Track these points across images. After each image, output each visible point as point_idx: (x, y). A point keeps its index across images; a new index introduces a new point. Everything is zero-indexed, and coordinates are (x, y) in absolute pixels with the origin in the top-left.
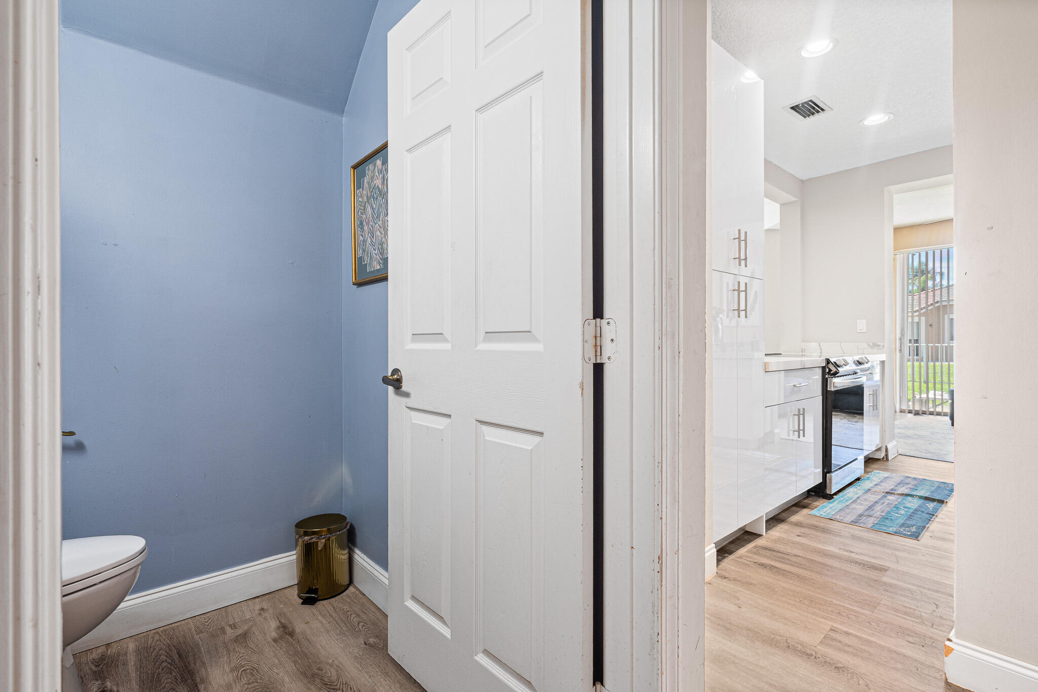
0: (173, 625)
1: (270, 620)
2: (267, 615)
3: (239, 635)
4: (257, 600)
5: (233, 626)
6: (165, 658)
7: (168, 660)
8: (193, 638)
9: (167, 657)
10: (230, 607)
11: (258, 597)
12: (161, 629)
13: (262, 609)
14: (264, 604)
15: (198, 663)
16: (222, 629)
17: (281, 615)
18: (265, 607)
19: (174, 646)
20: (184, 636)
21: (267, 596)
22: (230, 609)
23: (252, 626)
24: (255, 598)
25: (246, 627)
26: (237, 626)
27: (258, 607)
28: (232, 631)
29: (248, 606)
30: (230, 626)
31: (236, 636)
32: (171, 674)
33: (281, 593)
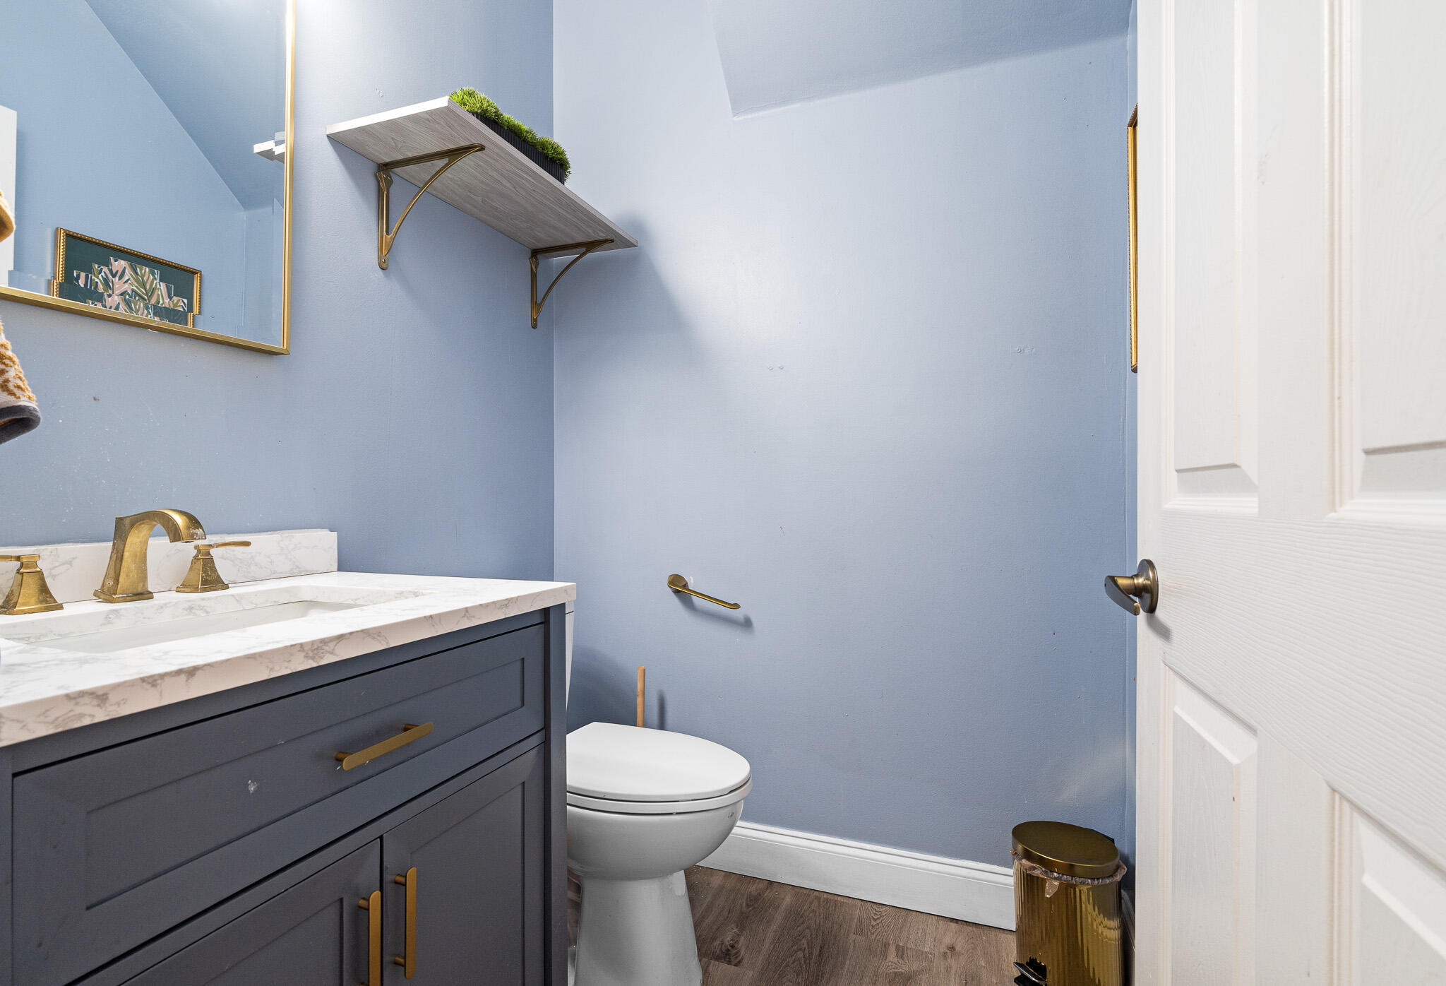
0: (839, 898)
1: (952, 979)
2: (954, 964)
3: (901, 974)
4: (953, 925)
5: (901, 952)
6: (806, 945)
7: (807, 952)
8: (848, 935)
9: (808, 944)
10: (914, 913)
11: (957, 921)
12: (825, 896)
13: (952, 948)
14: (959, 940)
15: (831, 982)
16: (885, 946)
17: (973, 979)
18: (958, 948)
19: (823, 933)
20: (841, 926)
21: (970, 928)
22: (912, 917)
23: (922, 971)
24: (952, 920)
25: (915, 966)
26: (905, 955)
27: (948, 940)
28: (896, 960)
29: (937, 928)
30: (898, 948)
31: (896, 973)
32: (798, 975)
33: (993, 933)
